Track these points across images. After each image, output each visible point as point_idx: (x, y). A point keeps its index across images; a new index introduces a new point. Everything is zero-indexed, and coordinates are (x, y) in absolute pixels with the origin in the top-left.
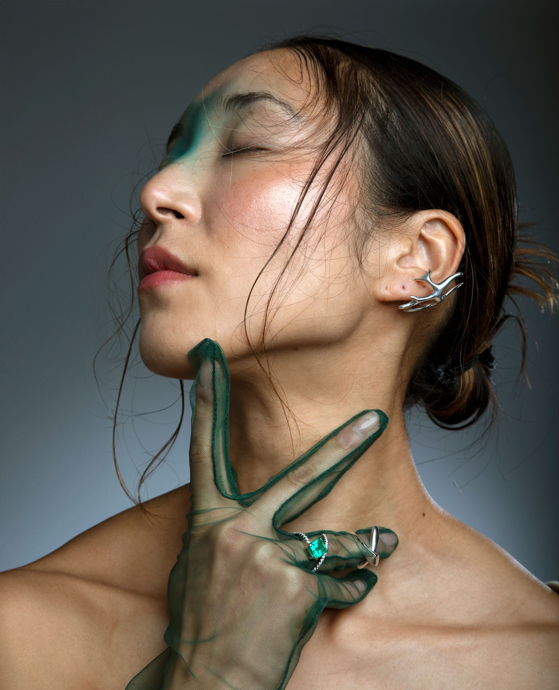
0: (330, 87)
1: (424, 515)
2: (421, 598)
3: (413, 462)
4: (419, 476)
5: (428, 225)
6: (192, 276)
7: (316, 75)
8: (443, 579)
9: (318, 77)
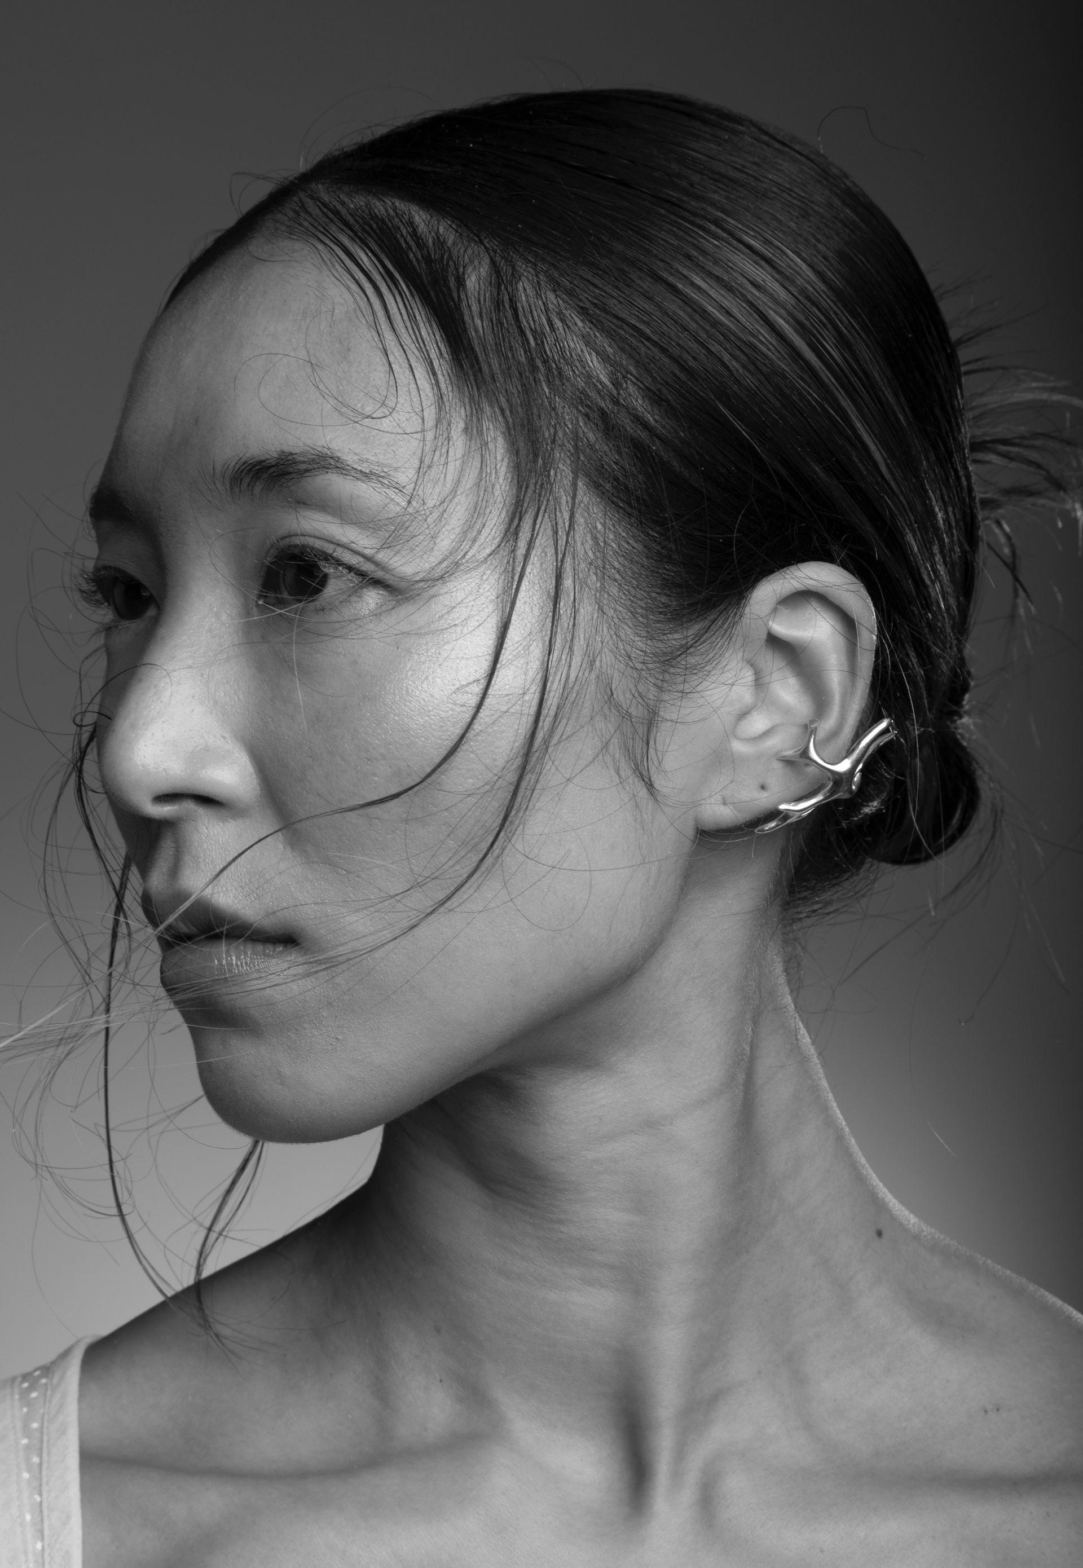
0: (466, 374)
1: (879, 1234)
2: (905, 1429)
3: (834, 1109)
4: (853, 1140)
5: (784, 611)
6: (285, 946)
7: (422, 347)
8: (948, 1381)
9: (427, 351)
